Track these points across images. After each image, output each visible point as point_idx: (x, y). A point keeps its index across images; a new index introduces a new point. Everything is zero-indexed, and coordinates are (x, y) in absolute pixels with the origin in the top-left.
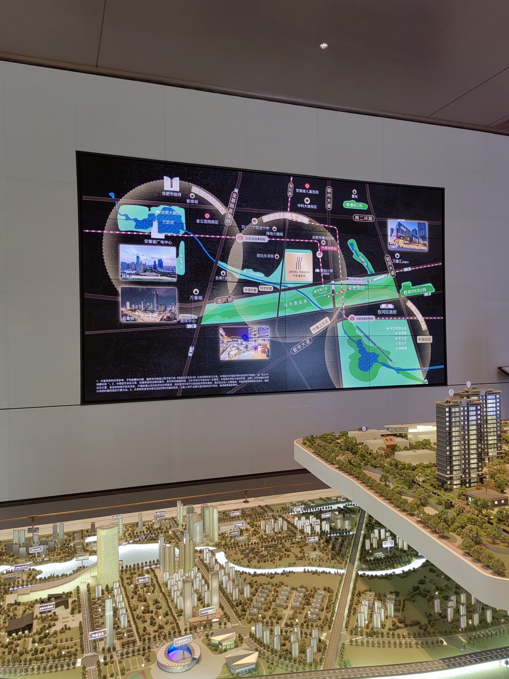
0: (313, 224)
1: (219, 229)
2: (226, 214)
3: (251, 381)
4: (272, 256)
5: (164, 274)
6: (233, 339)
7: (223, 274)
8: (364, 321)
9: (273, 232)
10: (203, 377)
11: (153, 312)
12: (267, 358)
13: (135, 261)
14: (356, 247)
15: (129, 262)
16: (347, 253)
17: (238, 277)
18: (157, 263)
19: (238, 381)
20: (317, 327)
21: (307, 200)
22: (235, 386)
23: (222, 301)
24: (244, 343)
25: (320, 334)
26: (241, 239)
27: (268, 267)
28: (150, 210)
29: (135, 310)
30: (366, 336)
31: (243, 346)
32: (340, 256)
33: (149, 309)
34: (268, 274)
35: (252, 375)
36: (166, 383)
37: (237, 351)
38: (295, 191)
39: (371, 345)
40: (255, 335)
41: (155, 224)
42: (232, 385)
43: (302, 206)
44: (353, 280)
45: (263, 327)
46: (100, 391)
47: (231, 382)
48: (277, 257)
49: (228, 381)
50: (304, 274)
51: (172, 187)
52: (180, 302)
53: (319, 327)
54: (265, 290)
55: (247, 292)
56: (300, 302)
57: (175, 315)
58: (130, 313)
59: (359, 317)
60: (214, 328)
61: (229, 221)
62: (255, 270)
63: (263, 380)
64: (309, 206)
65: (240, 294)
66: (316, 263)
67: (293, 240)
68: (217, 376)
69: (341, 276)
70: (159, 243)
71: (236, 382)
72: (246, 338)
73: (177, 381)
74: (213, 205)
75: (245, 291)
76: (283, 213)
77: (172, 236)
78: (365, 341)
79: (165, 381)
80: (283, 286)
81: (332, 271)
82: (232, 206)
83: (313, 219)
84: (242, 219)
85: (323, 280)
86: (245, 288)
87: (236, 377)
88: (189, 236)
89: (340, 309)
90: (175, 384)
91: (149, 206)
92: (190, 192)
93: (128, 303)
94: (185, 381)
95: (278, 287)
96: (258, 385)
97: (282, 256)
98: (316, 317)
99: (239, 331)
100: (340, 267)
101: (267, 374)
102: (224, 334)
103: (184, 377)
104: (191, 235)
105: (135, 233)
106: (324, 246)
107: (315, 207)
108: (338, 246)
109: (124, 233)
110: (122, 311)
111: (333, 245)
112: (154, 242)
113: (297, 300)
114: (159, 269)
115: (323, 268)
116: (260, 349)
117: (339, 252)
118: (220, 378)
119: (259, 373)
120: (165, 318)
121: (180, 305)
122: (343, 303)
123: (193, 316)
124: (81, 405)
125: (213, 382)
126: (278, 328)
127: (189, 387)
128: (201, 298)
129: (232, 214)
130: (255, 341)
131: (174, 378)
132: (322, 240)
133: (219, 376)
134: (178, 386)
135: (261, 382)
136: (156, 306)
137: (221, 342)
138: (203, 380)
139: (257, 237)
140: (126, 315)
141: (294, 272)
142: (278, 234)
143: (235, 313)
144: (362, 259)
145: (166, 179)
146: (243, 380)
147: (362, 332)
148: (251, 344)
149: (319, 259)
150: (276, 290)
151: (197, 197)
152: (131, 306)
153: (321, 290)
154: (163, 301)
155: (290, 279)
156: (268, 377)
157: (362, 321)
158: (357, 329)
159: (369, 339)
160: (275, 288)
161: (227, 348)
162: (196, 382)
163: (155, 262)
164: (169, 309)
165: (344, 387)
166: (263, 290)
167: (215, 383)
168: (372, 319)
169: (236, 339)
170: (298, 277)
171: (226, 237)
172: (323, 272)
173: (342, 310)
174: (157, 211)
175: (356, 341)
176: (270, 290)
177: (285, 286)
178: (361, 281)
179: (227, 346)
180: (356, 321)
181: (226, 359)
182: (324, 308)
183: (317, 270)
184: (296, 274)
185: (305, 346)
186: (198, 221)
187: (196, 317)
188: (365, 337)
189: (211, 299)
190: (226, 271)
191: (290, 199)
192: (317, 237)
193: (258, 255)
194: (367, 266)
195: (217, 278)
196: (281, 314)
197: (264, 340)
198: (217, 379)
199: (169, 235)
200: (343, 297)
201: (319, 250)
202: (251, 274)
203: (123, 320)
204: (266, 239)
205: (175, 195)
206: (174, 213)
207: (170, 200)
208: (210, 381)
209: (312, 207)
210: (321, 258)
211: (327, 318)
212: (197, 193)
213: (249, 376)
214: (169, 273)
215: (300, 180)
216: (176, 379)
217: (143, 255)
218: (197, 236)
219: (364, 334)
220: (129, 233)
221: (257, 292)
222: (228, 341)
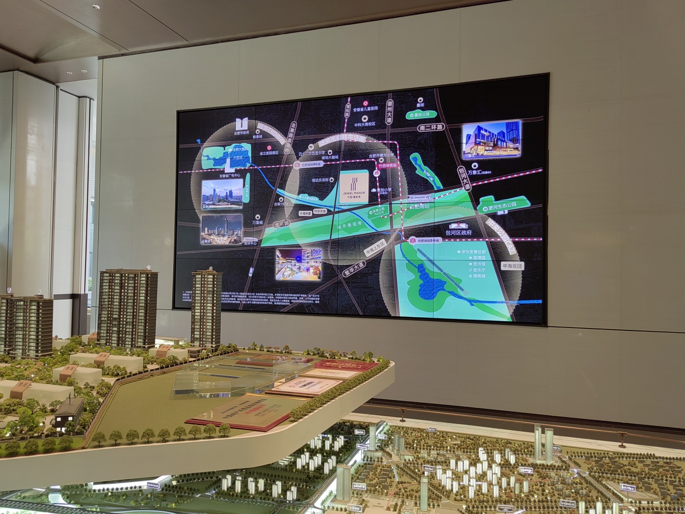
0: (370, 141)
1: (278, 159)
2: (285, 144)
3: (302, 301)
4: (327, 180)
5: (233, 203)
6: (288, 260)
7: (281, 200)
8: (427, 243)
9: (329, 156)
10: (260, 294)
11: (224, 236)
12: (319, 280)
13: (213, 194)
14: (420, 161)
15: (208, 195)
16: (409, 168)
17: (294, 202)
18: (228, 194)
19: (290, 300)
20: (372, 250)
21: (365, 119)
22: (288, 305)
23: (279, 225)
24: (298, 264)
25: (375, 256)
26: (298, 166)
27: (322, 191)
28: (224, 149)
29: (210, 235)
30: (430, 260)
31: (296, 267)
32: (401, 172)
33: (221, 233)
34: (322, 198)
35: (304, 295)
36: (231, 297)
37: (290, 272)
38: (352, 110)
39: (436, 270)
40: (308, 257)
41: (228, 160)
42: (285, 304)
43: (359, 125)
44: (415, 198)
45: (316, 249)
46: (185, 300)
47: (284, 301)
48: (332, 180)
49: (281, 299)
50: (359, 195)
51: (242, 127)
52: (244, 227)
53: (374, 249)
54: (319, 213)
55: (303, 215)
56: (355, 224)
57: (240, 238)
58: (207, 237)
59: (421, 239)
60: (272, 250)
61: (288, 150)
62: (310, 195)
63: (314, 301)
64: (367, 124)
65: (296, 217)
66: (372, 182)
67: (348, 161)
68: (272, 295)
69: (401, 195)
70: (230, 176)
71: (289, 301)
72: (299, 259)
73: (240, 297)
74: (274, 137)
75: (300, 215)
76: (339, 136)
77: (241, 170)
78: (428, 266)
79: (231, 295)
80: (337, 208)
81: (390, 189)
82: (291, 135)
83: (371, 137)
84: (299, 147)
85: (379, 200)
86: (300, 212)
87: (289, 296)
88: (254, 168)
89: (398, 230)
90: (238, 299)
91: (224, 146)
92: (256, 128)
93: (206, 229)
94: (246, 297)
95: (332, 209)
96: (309, 305)
97: (337, 179)
98: (371, 240)
99: (294, 253)
100: (400, 184)
101: (318, 296)
102: (280, 256)
103: (245, 294)
104: (256, 168)
105: (213, 170)
106: (382, 163)
107: (373, 124)
108: (399, 163)
109: (205, 171)
110: (202, 235)
111: (392, 162)
112: (227, 176)
113: (351, 222)
114: (230, 199)
115: (380, 187)
116: (312, 271)
117: (399, 168)
118: (275, 297)
119: (310, 294)
120: (233, 241)
121: (244, 229)
122: (402, 223)
123: (255, 239)
124: (172, 310)
125: (269, 299)
126: (331, 251)
127: (248, 302)
128: (261, 222)
129: (291, 144)
130: (308, 262)
131: (237, 293)
132: (380, 157)
133: (274, 294)
134: (240, 301)
135: (312, 303)
136: (226, 231)
137: (277, 263)
138: (261, 297)
139: (313, 162)
140: (204, 239)
141: (348, 193)
142: (333, 157)
143: (290, 236)
144: (427, 173)
145: (238, 120)
146: (295, 300)
147: (425, 256)
148: (304, 265)
149: (376, 178)
150: (330, 212)
151: (263, 133)
152: (208, 231)
153: (377, 210)
154: (232, 227)
155: (345, 201)
156: (319, 299)
157: (425, 243)
158: (418, 252)
159: (434, 264)
160: (329, 210)
161: (282, 269)
162: (254, 298)
163: (227, 193)
164: (236, 233)
165: (401, 315)
166: (317, 213)
167: (271, 300)
168: (438, 241)
169: (290, 261)
170: (353, 198)
171: (285, 166)
172: (380, 191)
173: (401, 231)
174: (230, 149)
175: (417, 266)
176: (324, 213)
177: (339, 208)
178: (425, 199)
179: (282, 267)
180: (417, 243)
181: (281, 279)
182: (380, 229)
183: (374, 190)
184: (351, 195)
185: (357, 269)
186: (261, 154)
187: (256, 240)
188: (429, 262)
189: (270, 223)
190: (283, 197)
191: (346, 120)
192: (374, 156)
193: (314, 180)
194: (434, 181)
195: (276, 204)
196: (335, 236)
197: (316, 262)
198: (273, 297)
199: (238, 169)
200: (402, 217)
201: (376, 168)
202: (306, 199)
203: (202, 243)
204: (321, 164)
205: (244, 133)
206: (243, 149)
207: (241, 138)
208: (266, 298)
209: (370, 124)
210: (379, 177)
211: (383, 240)
212: (261, 129)
213: (301, 296)
214: (237, 202)
215: (357, 99)
216: (239, 295)
217: (218, 188)
218: (260, 167)
219: (427, 258)
220: (209, 170)
221: (311, 215)
222: (283, 263)
